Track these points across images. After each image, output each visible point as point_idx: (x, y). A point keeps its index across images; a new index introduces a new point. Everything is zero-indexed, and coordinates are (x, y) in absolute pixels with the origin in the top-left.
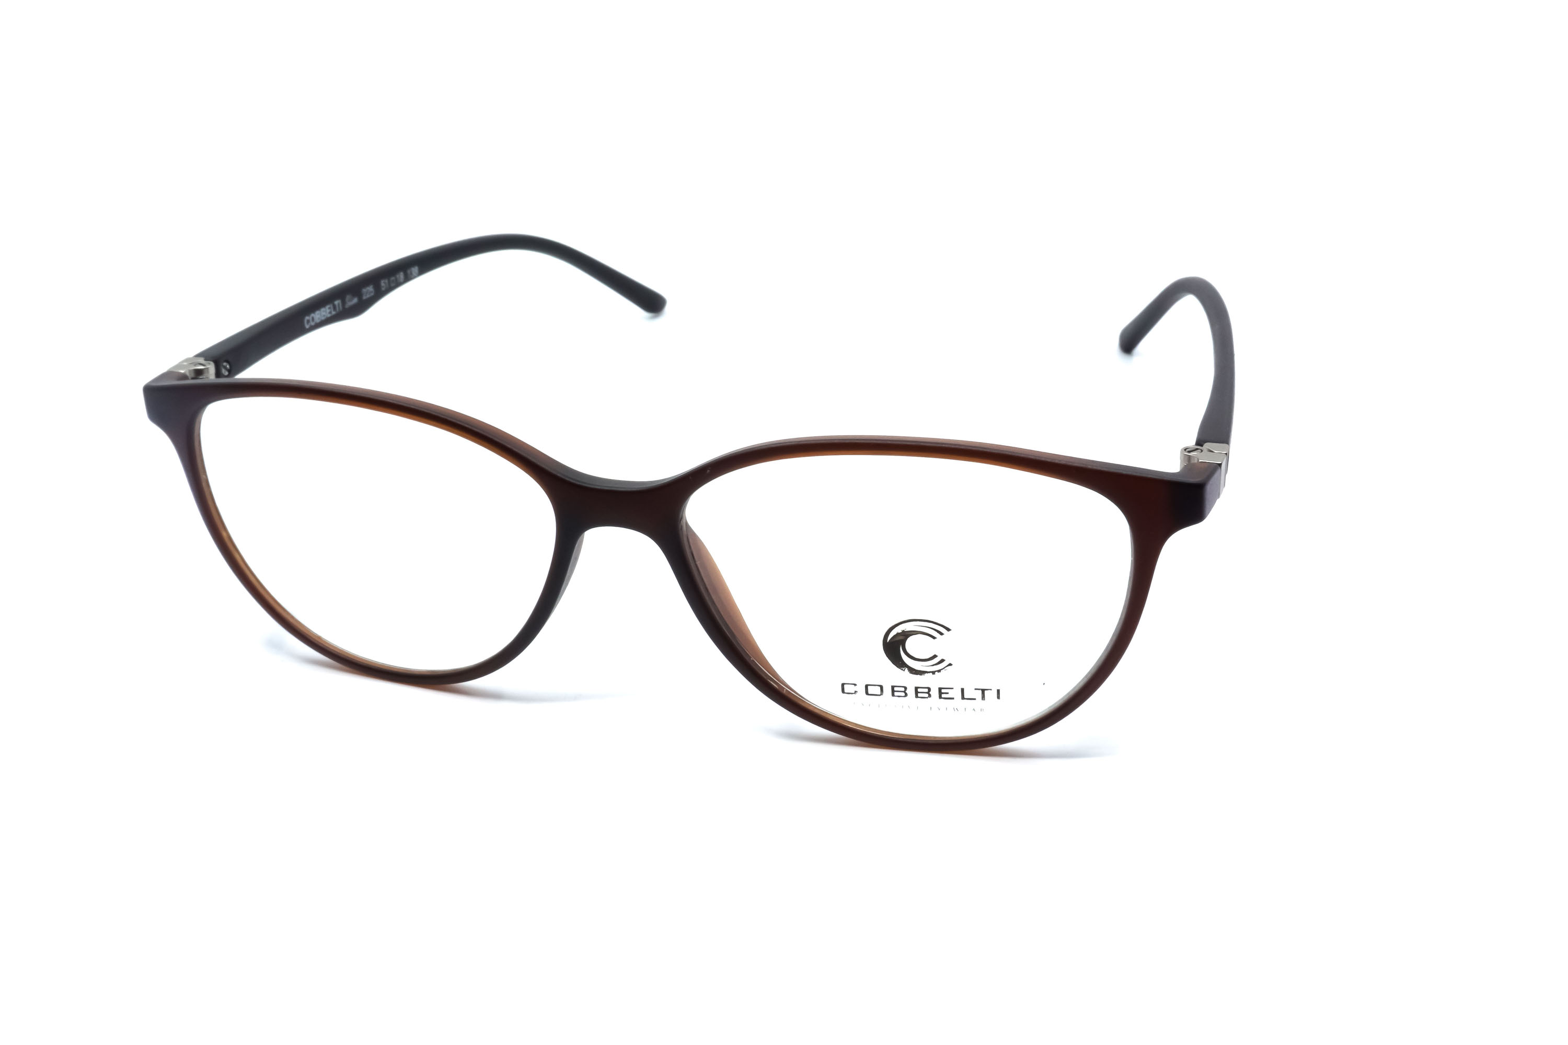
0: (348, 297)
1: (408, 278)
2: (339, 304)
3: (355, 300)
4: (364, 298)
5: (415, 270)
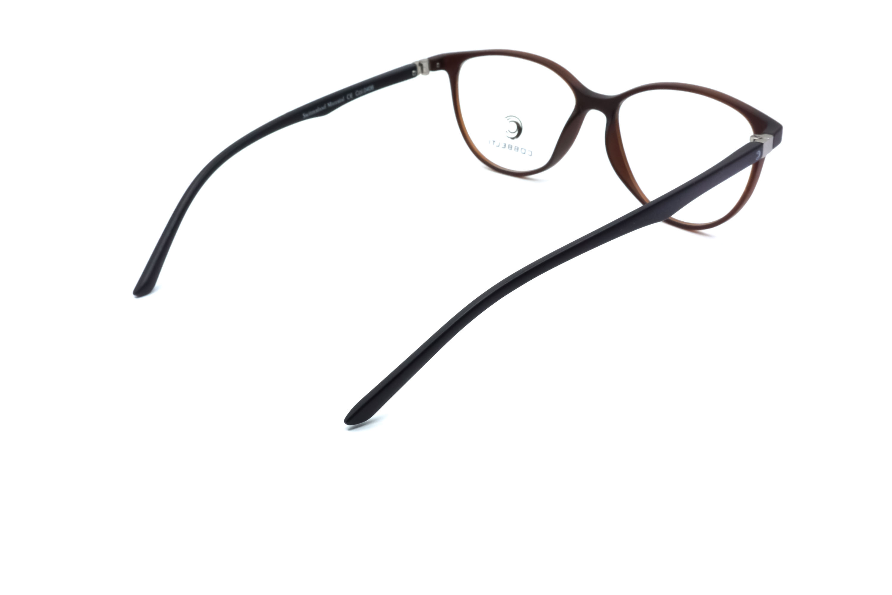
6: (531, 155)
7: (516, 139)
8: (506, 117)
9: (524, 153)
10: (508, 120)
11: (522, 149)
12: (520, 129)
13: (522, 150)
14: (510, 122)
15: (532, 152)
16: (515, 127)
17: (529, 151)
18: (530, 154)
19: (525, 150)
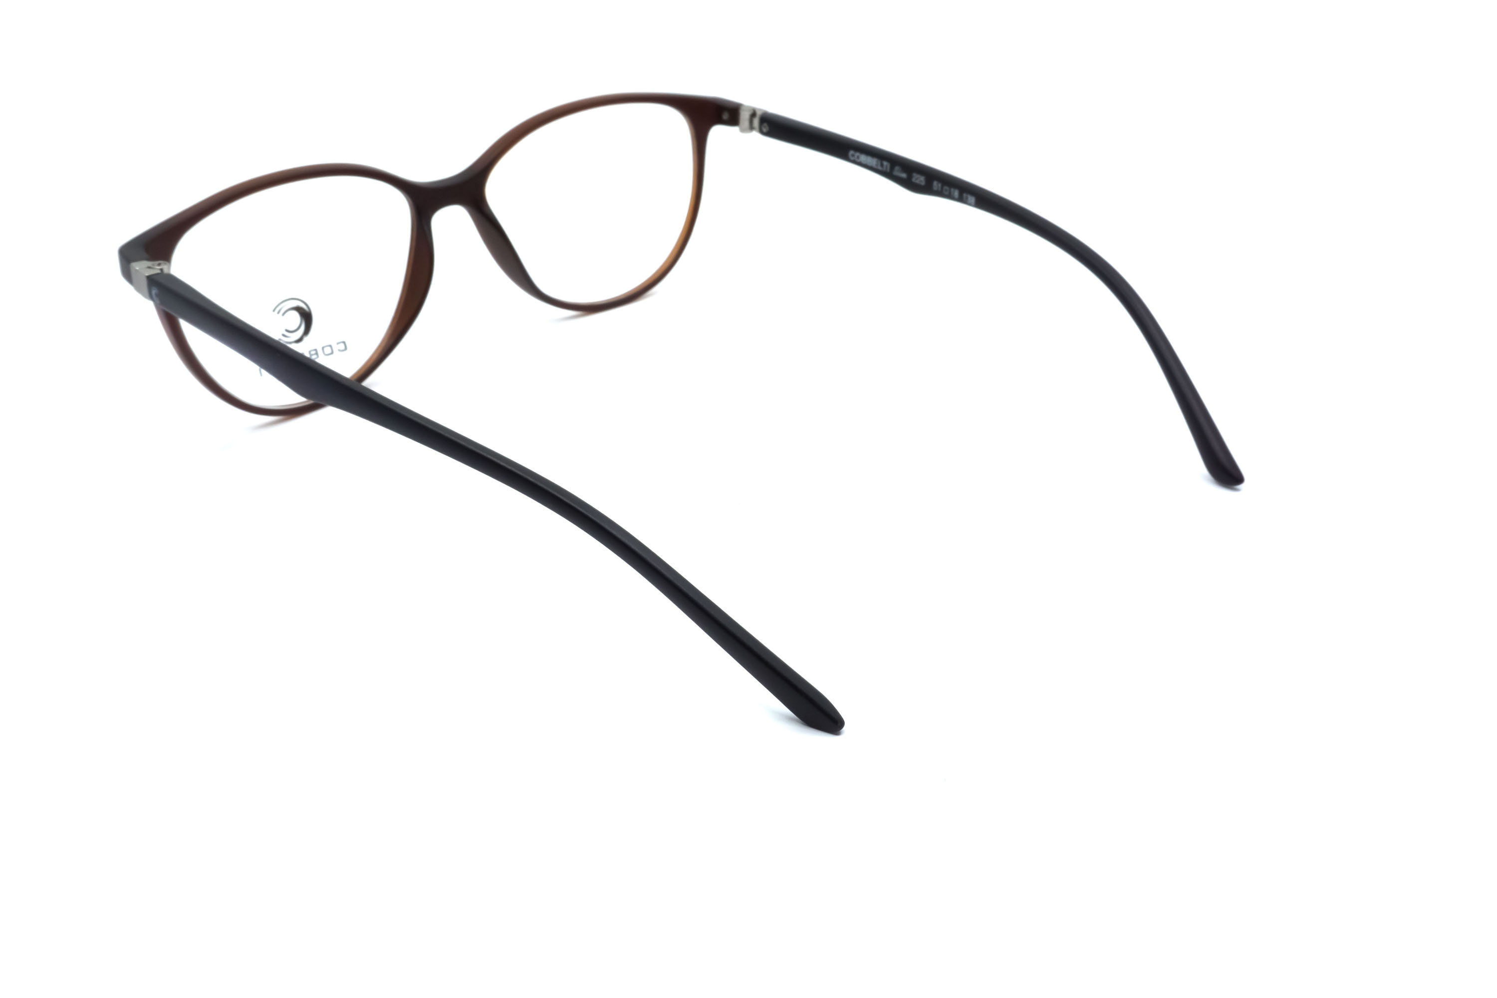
0: (897, 168)
1: (961, 199)
2: (887, 167)
3: (904, 175)
4: (914, 180)
5: (972, 199)
6: (346, 348)
7: (306, 339)
8: (274, 311)
9: (332, 353)
10: (278, 313)
11: (323, 348)
12: (306, 317)
13: (325, 349)
14: (284, 314)
15: (344, 343)
16: (296, 317)
17: (338, 344)
18: (342, 346)
19: (330, 346)
